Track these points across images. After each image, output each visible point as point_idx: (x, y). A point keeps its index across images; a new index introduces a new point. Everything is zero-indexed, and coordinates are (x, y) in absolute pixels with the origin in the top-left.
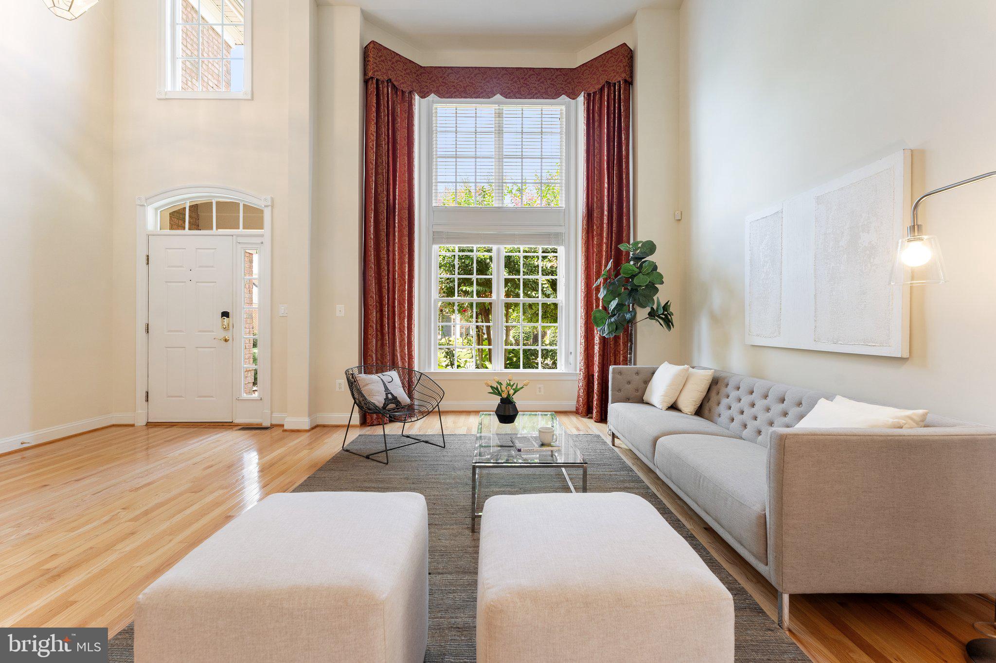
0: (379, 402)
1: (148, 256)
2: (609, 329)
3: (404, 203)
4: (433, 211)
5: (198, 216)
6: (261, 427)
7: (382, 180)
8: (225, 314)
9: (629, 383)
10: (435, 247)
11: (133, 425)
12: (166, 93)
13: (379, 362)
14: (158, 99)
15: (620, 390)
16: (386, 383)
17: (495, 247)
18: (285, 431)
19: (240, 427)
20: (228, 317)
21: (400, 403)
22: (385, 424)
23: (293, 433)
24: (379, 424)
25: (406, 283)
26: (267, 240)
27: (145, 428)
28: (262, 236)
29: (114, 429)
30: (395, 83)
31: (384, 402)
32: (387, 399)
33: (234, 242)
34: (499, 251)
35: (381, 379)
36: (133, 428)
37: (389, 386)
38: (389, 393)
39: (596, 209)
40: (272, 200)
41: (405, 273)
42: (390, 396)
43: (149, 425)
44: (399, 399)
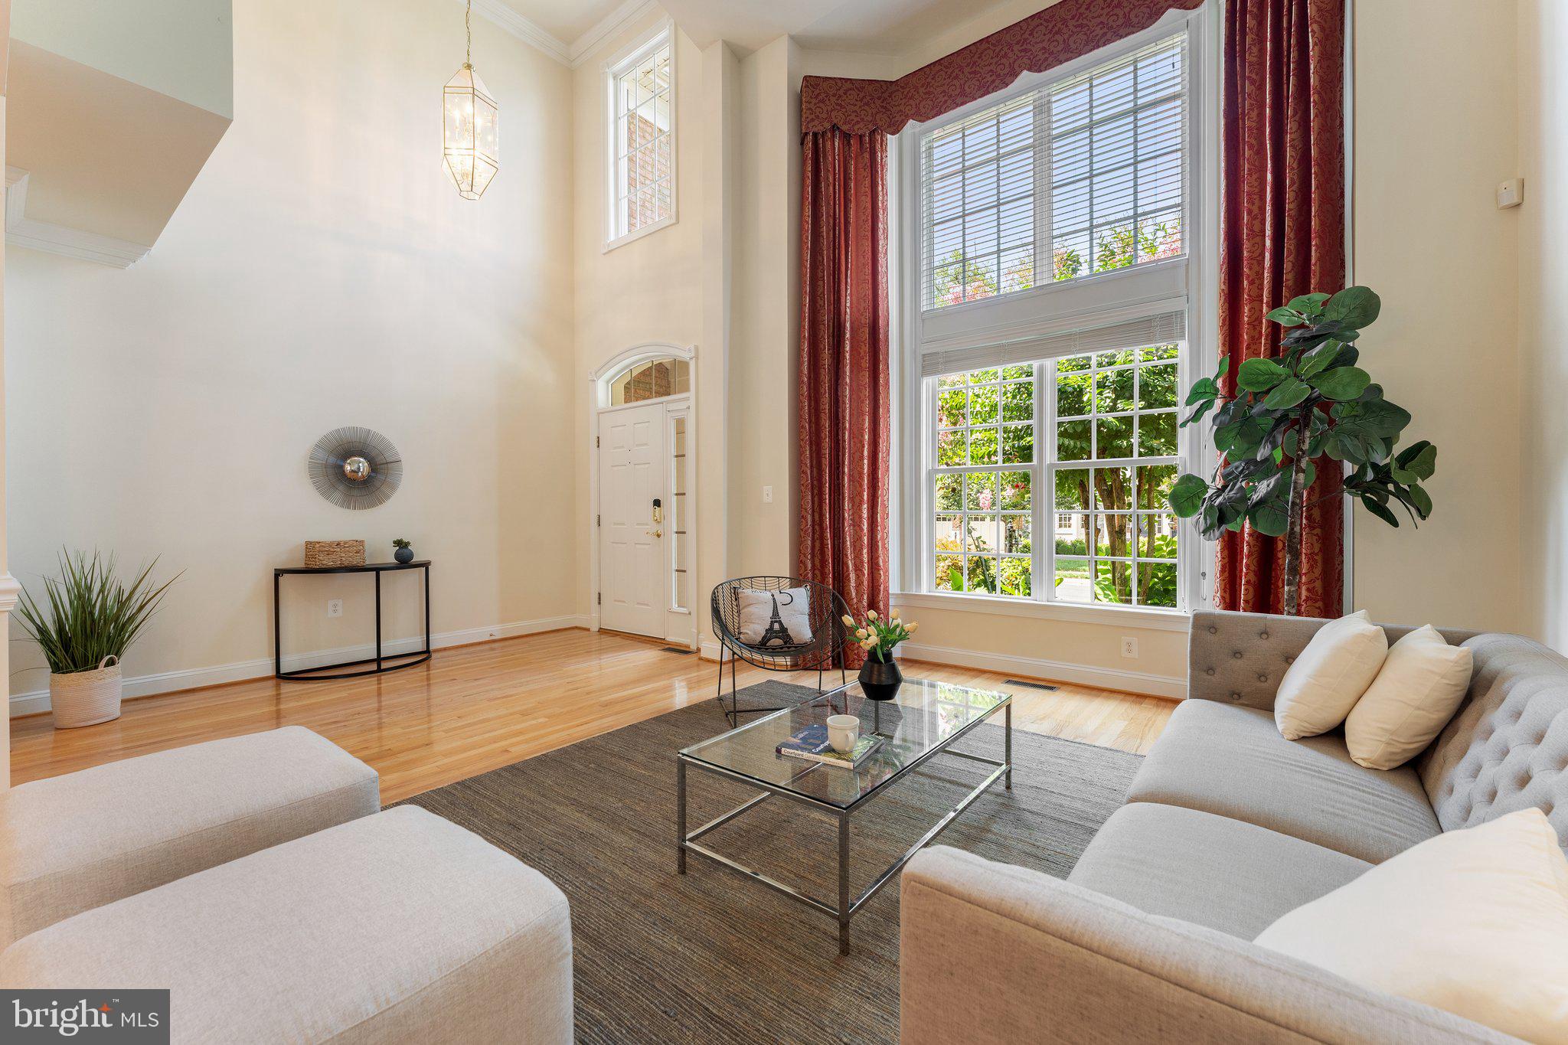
0: (755, 633)
1: (598, 438)
2: (1206, 522)
3: (863, 318)
4: (923, 320)
5: (669, 382)
6: (688, 650)
7: (822, 288)
8: (657, 503)
9: (1237, 654)
10: (927, 382)
11: (588, 630)
12: (609, 245)
13: (817, 572)
14: (604, 254)
15: (1210, 670)
16: (779, 605)
17: (1035, 364)
18: (701, 659)
19: (667, 646)
20: (659, 506)
21: (790, 638)
22: (825, 670)
23: (708, 664)
24: (817, 670)
25: (864, 447)
26: (692, 403)
27: (598, 633)
28: (688, 399)
29: (577, 631)
30: (845, 128)
31: (763, 633)
32: (770, 630)
33: (665, 411)
34: (1041, 370)
35: (774, 599)
36: (588, 632)
37: (781, 611)
38: (776, 622)
39: (1248, 240)
40: (697, 348)
41: (864, 430)
42: (776, 626)
43: (602, 631)
44: (790, 632)
